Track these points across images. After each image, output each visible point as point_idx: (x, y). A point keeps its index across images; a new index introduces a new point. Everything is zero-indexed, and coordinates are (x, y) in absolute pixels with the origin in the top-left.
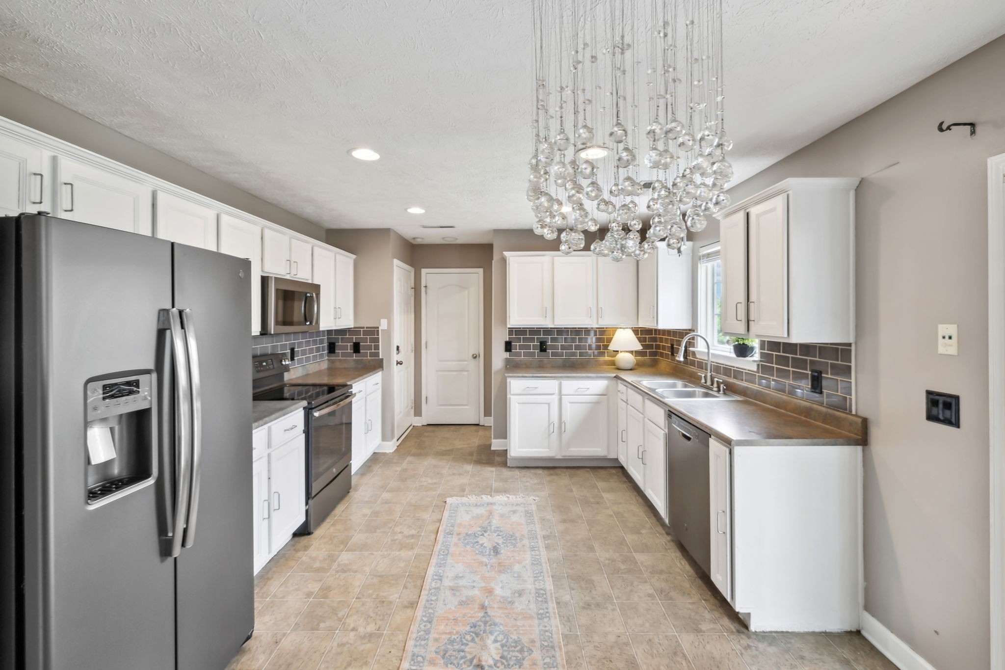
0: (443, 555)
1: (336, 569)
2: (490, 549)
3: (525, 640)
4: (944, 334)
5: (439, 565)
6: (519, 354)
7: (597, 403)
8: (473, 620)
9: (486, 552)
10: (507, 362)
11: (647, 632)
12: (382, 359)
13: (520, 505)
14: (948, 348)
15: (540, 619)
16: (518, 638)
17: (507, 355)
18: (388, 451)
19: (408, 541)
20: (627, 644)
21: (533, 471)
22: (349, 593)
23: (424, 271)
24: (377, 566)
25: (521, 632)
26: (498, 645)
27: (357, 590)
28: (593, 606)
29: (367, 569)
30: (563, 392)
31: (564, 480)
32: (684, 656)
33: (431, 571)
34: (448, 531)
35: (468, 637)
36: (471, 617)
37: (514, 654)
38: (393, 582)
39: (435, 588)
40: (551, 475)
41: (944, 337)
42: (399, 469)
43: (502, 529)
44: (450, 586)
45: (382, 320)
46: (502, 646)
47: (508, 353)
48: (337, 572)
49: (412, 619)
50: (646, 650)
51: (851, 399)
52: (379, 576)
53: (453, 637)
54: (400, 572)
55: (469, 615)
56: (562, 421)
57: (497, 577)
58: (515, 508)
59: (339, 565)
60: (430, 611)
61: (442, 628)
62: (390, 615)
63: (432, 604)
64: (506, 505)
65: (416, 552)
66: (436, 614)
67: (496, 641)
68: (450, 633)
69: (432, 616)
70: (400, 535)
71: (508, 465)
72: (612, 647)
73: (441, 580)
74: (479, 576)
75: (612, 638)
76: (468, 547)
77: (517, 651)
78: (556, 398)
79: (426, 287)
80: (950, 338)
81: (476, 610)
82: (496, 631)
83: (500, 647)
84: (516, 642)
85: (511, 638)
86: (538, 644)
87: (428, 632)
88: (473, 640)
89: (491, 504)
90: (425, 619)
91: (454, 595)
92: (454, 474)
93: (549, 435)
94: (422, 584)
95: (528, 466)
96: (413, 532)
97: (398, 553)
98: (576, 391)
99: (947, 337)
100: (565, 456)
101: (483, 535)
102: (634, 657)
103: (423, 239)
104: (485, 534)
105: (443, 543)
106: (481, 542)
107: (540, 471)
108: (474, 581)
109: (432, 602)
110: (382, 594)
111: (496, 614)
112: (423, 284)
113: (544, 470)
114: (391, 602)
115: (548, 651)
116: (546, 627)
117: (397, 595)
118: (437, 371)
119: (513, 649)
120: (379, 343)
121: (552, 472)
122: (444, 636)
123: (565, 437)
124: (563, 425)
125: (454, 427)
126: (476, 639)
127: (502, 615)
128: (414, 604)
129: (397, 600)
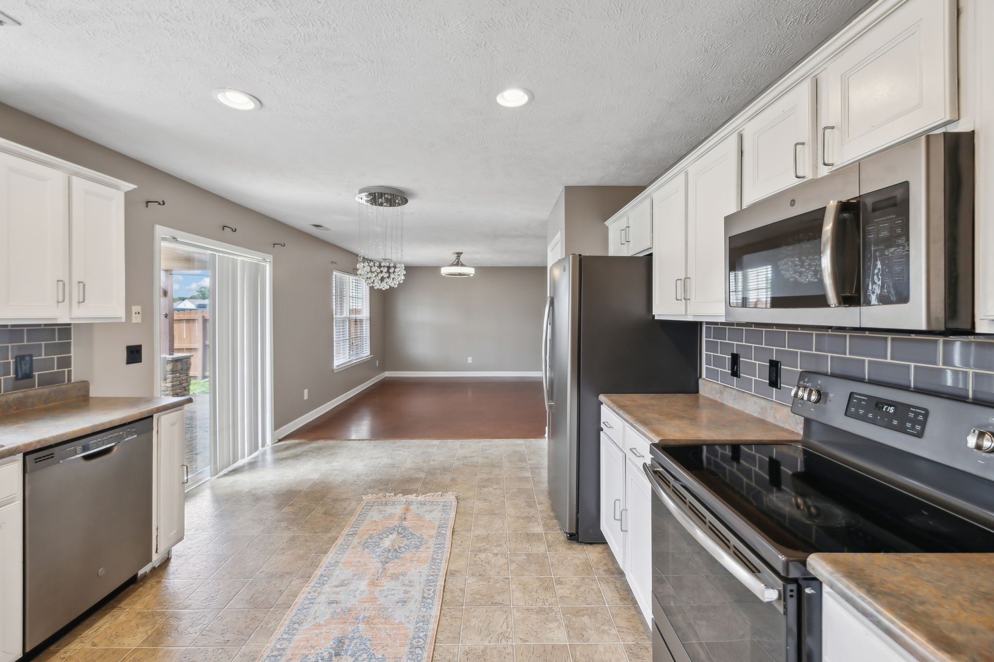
5: (425, 620)
15: (337, 562)
22: (519, 584)
27: (513, 587)
28: (278, 575)
29: (517, 615)
33: (435, 611)
35: (403, 549)
37: (372, 540)
38: (478, 596)
39: (430, 585)
41: (136, 313)
44: (414, 590)
46: (379, 544)
48: (551, 609)
49: (450, 562)
52: (497, 601)
53: (415, 550)
54: (473, 610)
55: (399, 565)
57: (356, 603)
60: (434, 567)
61: (423, 555)
62: (470, 565)
65: (460, 644)
66: (429, 565)
68: (417, 552)
69: (432, 563)
73: (424, 597)
74: (378, 602)
77: (369, 542)
80: (139, 313)
81: (391, 568)
84: (367, 547)
85: (370, 549)
86: (351, 546)
87: (435, 552)
88: (399, 548)
90: (438, 560)
94: (445, 594)
97: (486, 643)
108: (386, 597)
109: (432, 574)
110: (485, 583)
111: (374, 565)
114: (473, 575)
115: (346, 543)
117: (469, 582)
119: (371, 544)
122: (422, 549)
126: (397, 548)
127: (369, 564)
128: (449, 574)
129: (467, 577)
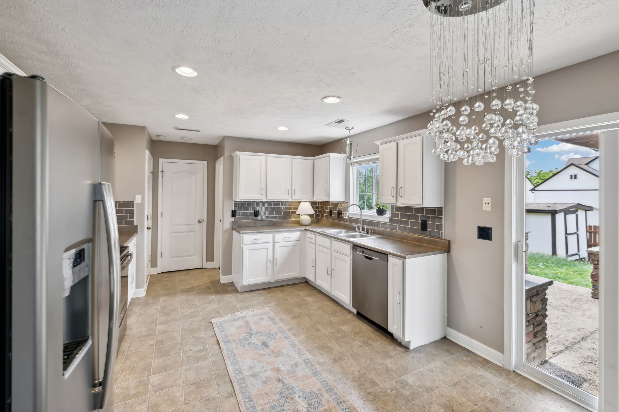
0: (232, 357)
1: (153, 389)
2: (261, 345)
3: (315, 390)
4: (485, 202)
5: (234, 364)
6: (241, 219)
7: (295, 246)
8: (278, 390)
9: (260, 347)
10: (233, 223)
11: (370, 365)
12: (137, 226)
13: (262, 314)
14: (487, 208)
15: (316, 376)
16: (311, 391)
17: (233, 219)
18: (140, 296)
19: (200, 355)
20: (365, 374)
21: (257, 292)
22: (176, 402)
23: (161, 160)
24: (186, 378)
25: (310, 387)
26: (302, 398)
27: (182, 399)
28: (338, 360)
29: (180, 382)
30: (276, 241)
31: (279, 294)
32: (392, 370)
33: (230, 369)
34: (226, 340)
35: (282, 401)
36: (276, 389)
37: (314, 400)
38: (207, 384)
39: (241, 379)
40: (270, 293)
41: (486, 204)
42: (158, 307)
43: (260, 331)
44: (250, 375)
45: (137, 196)
46: (305, 398)
47: (234, 218)
48: (156, 391)
49: (237, 403)
50: (375, 374)
51: (442, 233)
52: (193, 384)
53: (272, 404)
54: (208, 376)
55: (274, 388)
56: (275, 258)
57: (276, 360)
58: (261, 316)
59: (154, 386)
60: (247, 394)
61: (261, 402)
62: (219, 406)
63: (245, 390)
64: (254, 316)
65: (211, 360)
66: (252, 395)
67: (300, 397)
68: (269, 403)
69: (250, 396)
70: (190, 352)
71: (239, 291)
72: (360, 378)
73: (241, 373)
74: (265, 363)
75: (357, 373)
76: (246, 347)
77: (315, 398)
78: (271, 244)
79: (162, 172)
80: (488, 204)
81: (277, 383)
82: (297, 391)
83: (304, 400)
84: (311, 393)
85: (307, 392)
86: (323, 390)
87: (254, 407)
88: (286, 402)
89: (244, 317)
90: (247, 400)
91: (256, 379)
92: (205, 303)
93: (267, 268)
94: (229, 379)
95: (253, 289)
96: (199, 348)
97: (197, 364)
98: (283, 239)
99: (487, 203)
100: (276, 280)
101: (250, 337)
102: (372, 379)
103: (165, 136)
104: (252, 337)
105: (227, 350)
106: (253, 342)
107: (261, 292)
108: (264, 367)
109: (245, 388)
110: (204, 395)
111: (290, 382)
112: (160, 169)
113: (264, 291)
114: (214, 398)
115: (331, 392)
116: (321, 379)
117: (216, 392)
118: (170, 233)
119: (312, 398)
120: (134, 213)
121: (269, 291)
122: (266, 406)
123: (276, 268)
124: (275, 261)
125: (184, 272)
126: (288, 400)
127: (294, 381)
128: (233, 394)
129: (218, 395)
